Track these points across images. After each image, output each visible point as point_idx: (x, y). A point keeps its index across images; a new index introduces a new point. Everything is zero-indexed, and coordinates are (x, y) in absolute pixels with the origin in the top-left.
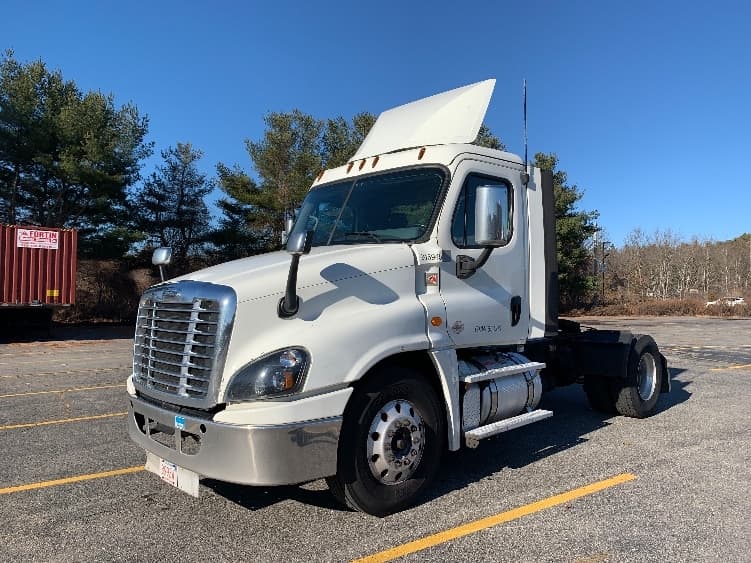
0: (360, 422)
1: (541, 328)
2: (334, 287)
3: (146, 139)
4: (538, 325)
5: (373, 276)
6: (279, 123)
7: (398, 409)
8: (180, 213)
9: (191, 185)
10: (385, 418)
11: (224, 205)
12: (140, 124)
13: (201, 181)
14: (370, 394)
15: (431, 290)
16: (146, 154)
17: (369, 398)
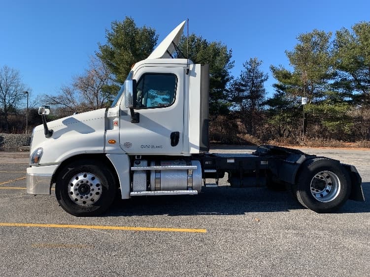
0: (63, 178)
1: (197, 148)
2: (67, 127)
3: (231, 60)
4: (195, 147)
5: (83, 122)
6: (305, 39)
7: (85, 176)
8: (252, 92)
9: (256, 78)
10: (77, 178)
11: (276, 86)
12: (228, 53)
13: (262, 76)
14: (69, 169)
15: (116, 128)
16: (231, 67)
17: (68, 170)
